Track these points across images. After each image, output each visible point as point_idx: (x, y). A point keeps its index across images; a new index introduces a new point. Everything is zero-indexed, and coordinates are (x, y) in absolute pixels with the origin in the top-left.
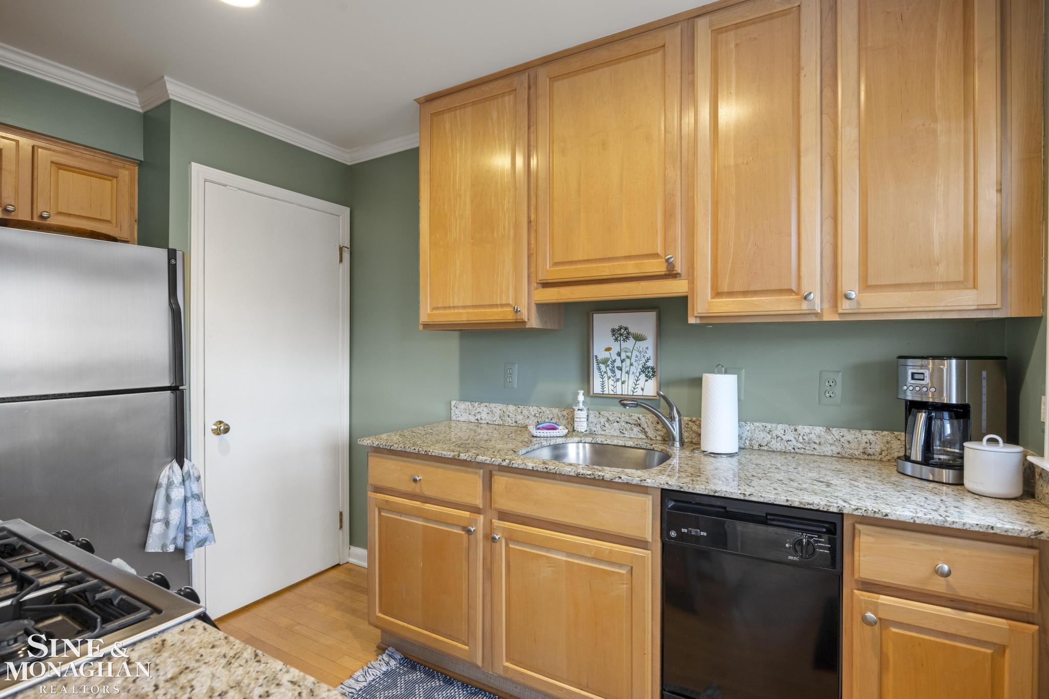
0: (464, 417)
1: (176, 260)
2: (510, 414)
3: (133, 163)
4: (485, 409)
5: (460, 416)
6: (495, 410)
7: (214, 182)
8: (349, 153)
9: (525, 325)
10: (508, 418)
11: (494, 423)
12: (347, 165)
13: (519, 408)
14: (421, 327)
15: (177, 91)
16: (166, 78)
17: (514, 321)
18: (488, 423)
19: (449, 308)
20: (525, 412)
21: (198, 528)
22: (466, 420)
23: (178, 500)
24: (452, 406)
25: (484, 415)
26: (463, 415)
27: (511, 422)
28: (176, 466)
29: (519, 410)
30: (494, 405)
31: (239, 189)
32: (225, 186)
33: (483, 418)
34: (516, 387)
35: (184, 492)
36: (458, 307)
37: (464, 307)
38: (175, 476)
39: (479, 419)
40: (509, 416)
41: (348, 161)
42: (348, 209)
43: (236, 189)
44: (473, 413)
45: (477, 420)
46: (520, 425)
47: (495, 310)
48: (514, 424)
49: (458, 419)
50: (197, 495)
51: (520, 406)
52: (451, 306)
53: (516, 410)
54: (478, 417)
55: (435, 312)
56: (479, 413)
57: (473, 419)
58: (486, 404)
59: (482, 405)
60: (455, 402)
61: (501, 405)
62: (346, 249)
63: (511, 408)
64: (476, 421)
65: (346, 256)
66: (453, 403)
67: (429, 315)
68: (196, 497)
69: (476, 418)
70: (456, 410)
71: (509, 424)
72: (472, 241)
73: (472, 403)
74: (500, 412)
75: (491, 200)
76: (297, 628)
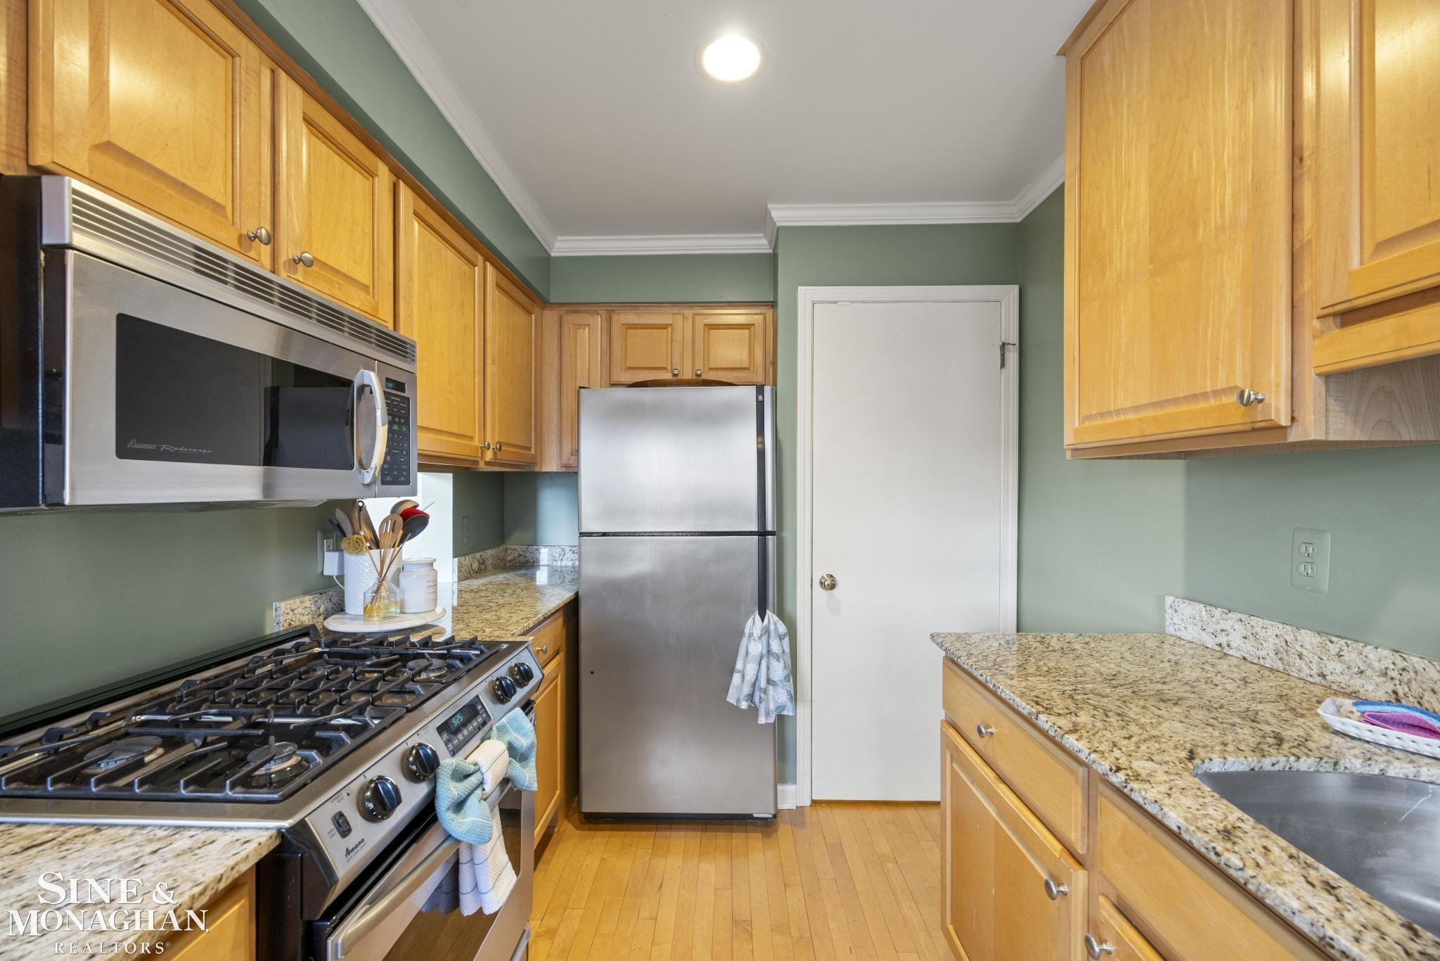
0: (1191, 633)
1: (763, 396)
2: (1305, 652)
3: (766, 306)
4: (1238, 626)
5: (1182, 628)
6: (1262, 633)
7: (823, 302)
8: (1014, 205)
9: (1285, 436)
10: (1298, 661)
11: (1262, 662)
12: (1016, 223)
13: (1332, 642)
14: (1068, 455)
15: (783, 215)
16: (769, 206)
17: (1248, 427)
18: (1245, 658)
19: (1110, 413)
20: (1351, 656)
21: (778, 692)
22: (1195, 640)
23: (754, 655)
24: (1167, 606)
25: (1236, 640)
26: (1190, 628)
27: (1306, 670)
28: (758, 618)
29: (1333, 649)
30: (1261, 621)
31: (852, 302)
32: (836, 302)
33: (1234, 644)
34: (1325, 588)
35: (760, 648)
36: (1124, 411)
37: (1136, 409)
38: (756, 628)
39: (1225, 645)
40: (1301, 656)
41: (1017, 217)
42: (1016, 288)
43: (849, 303)
44: (1210, 629)
45: (1220, 645)
46: (1334, 687)
47: (1201, 405)
48: (1318, 679)
49: (1178, 634)
50: (776, 654)
51: (1334, 639)
52: (1112, 409)
53: (1323, 646)
54: (1223, 639)
55: (1087, 424)
56: (1222, 630)
57: (1210, 643)
58: (1240, 616)
59: (1230, 615)
60: (1172, 598)
61: (1281, 626)
62: (1011, 346)
63: (1308, 639)
64: (1219, 649)
65: (1013, 357)
66: (1169, 600)
67: (1076, 431)
68: (775, 656)
69: (1218, 640)
70: (1175, 615)
71: (1302, 675)
72: (1150, 266)
73: (1208, 608)
74: (1277, 641)
75: (1191, 158)
76: (890, 865)
